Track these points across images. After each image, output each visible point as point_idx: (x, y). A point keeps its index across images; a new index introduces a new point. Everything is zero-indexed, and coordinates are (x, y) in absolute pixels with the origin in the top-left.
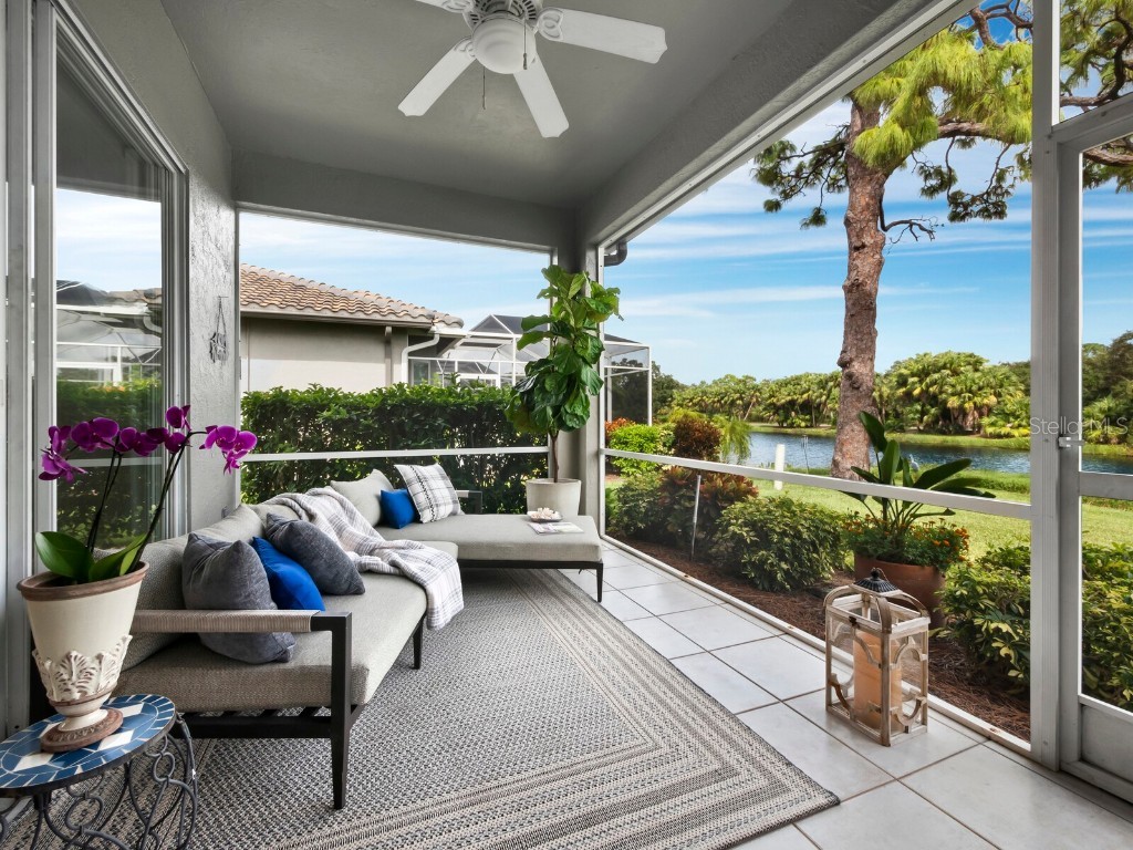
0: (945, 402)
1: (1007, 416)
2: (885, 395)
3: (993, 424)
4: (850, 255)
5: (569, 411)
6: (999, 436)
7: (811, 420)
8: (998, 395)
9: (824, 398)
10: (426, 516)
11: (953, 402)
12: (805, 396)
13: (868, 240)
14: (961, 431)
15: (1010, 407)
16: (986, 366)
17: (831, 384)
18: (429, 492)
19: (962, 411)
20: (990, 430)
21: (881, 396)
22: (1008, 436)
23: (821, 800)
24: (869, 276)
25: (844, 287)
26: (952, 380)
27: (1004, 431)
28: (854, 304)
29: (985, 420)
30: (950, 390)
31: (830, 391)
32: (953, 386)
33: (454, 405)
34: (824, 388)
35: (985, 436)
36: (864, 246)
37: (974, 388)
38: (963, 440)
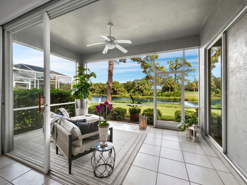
0: (114, 89)
1: (122, 92)
2: (106, 88)
3: (120, 93)
4: (109, 65)
6: (121, 95)
7: (93, 92)
8: (121, 88)
9: (95, 88)
11: (116, 89)
12: (92, 87)
13: (112, 63)
14: (117, 94)
15: (123, 90)
16: (119, 84)
17: (97, 85)
19: (117, 91)
20: (120, 94)
21: (105, 88)
22: (122, 95)
23: (146, 135)
24: (112, 69)
25: (108, 71)
26: (115, 86)
27: (122, 94)
28: (110, 74)
29: (120, 92)
30: (115, 87)
31: (96, 87)
32: (116, 87)
34: (95, 86)
35: (119, 95)
36: (111, 64)
37: (118, 87)
38: (117, 96)
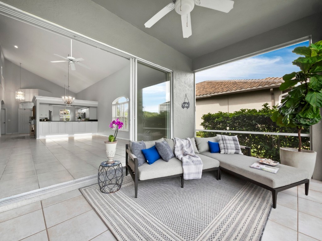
5: (302, 116)
10: (222, 151)
18: (225, 144)
33: (262, 115)
